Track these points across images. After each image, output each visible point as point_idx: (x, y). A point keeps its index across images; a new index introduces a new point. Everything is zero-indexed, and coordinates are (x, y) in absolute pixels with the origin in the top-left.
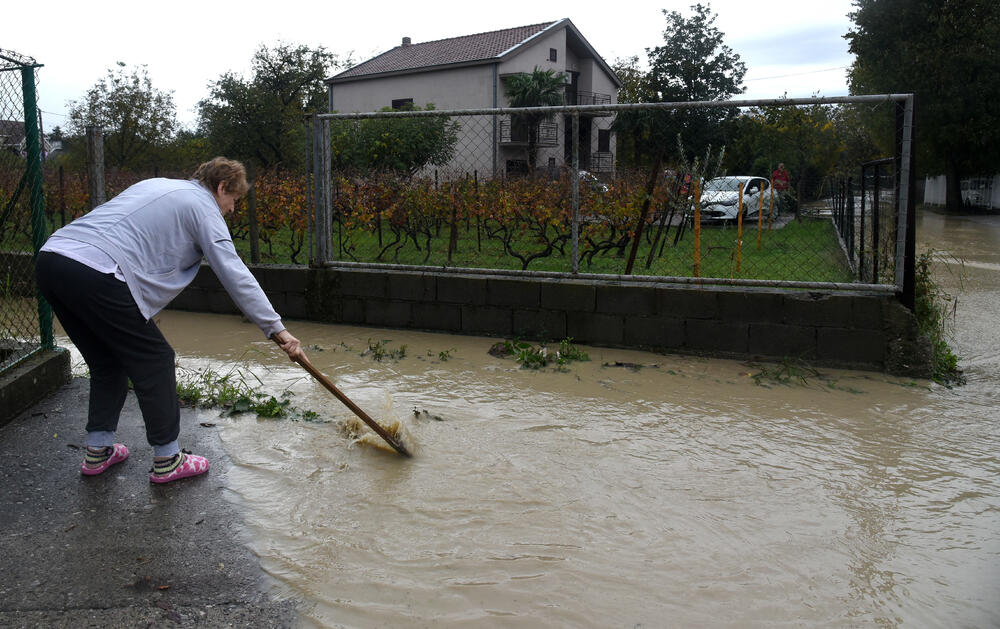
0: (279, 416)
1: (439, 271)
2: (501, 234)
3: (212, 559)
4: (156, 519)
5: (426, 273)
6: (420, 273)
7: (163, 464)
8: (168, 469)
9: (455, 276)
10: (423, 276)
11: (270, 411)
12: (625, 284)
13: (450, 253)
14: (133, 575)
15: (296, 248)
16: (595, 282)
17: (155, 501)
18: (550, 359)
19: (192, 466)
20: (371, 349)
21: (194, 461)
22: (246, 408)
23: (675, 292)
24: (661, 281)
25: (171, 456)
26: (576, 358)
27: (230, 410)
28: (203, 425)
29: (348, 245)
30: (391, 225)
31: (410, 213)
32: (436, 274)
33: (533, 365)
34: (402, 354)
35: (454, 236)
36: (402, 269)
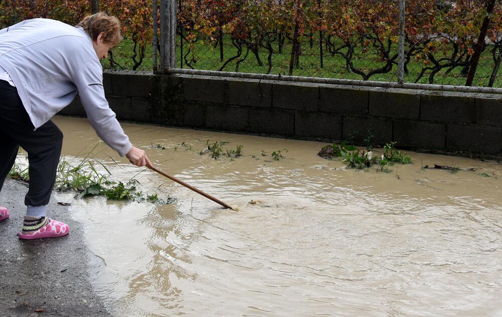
0: (126, 199)
1: (274, 79)
2: (345, 51)
3: (75, 295)
4: (28, 267)
5: (262, 81)
6: (257, 81)
7: (31, 223)
8: (34, 228)
9: (290, 84)
10: (259, 83)
11: (118, 195)
12: (447, 94)
13: (291, 68)
14: (14, 302)
15: (137, 59)
16: (419, 92)
17: (27, 255)
18: (374, 161)
19: (54, 229)
20: (209, 148)
21: (55, 225)
22: (97, 192)
23: (494, 102)
24: (480, 91)
25: (38, 217)
26: (398, 161)
27: (83, 194)
28: (60, 204)
29: (189, 57)
30: (233, 39)
31: (252, 28)
32: (272, 82)
33: (357, 165)
34: (238, 154)
35: (296, 52)
36: (240, 76)
